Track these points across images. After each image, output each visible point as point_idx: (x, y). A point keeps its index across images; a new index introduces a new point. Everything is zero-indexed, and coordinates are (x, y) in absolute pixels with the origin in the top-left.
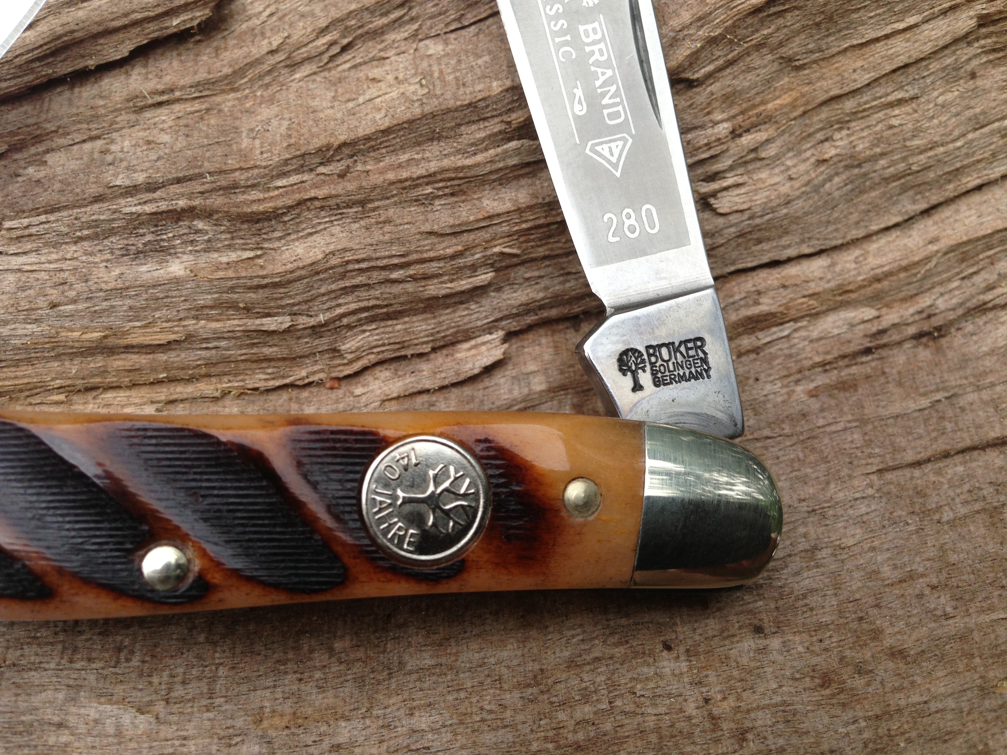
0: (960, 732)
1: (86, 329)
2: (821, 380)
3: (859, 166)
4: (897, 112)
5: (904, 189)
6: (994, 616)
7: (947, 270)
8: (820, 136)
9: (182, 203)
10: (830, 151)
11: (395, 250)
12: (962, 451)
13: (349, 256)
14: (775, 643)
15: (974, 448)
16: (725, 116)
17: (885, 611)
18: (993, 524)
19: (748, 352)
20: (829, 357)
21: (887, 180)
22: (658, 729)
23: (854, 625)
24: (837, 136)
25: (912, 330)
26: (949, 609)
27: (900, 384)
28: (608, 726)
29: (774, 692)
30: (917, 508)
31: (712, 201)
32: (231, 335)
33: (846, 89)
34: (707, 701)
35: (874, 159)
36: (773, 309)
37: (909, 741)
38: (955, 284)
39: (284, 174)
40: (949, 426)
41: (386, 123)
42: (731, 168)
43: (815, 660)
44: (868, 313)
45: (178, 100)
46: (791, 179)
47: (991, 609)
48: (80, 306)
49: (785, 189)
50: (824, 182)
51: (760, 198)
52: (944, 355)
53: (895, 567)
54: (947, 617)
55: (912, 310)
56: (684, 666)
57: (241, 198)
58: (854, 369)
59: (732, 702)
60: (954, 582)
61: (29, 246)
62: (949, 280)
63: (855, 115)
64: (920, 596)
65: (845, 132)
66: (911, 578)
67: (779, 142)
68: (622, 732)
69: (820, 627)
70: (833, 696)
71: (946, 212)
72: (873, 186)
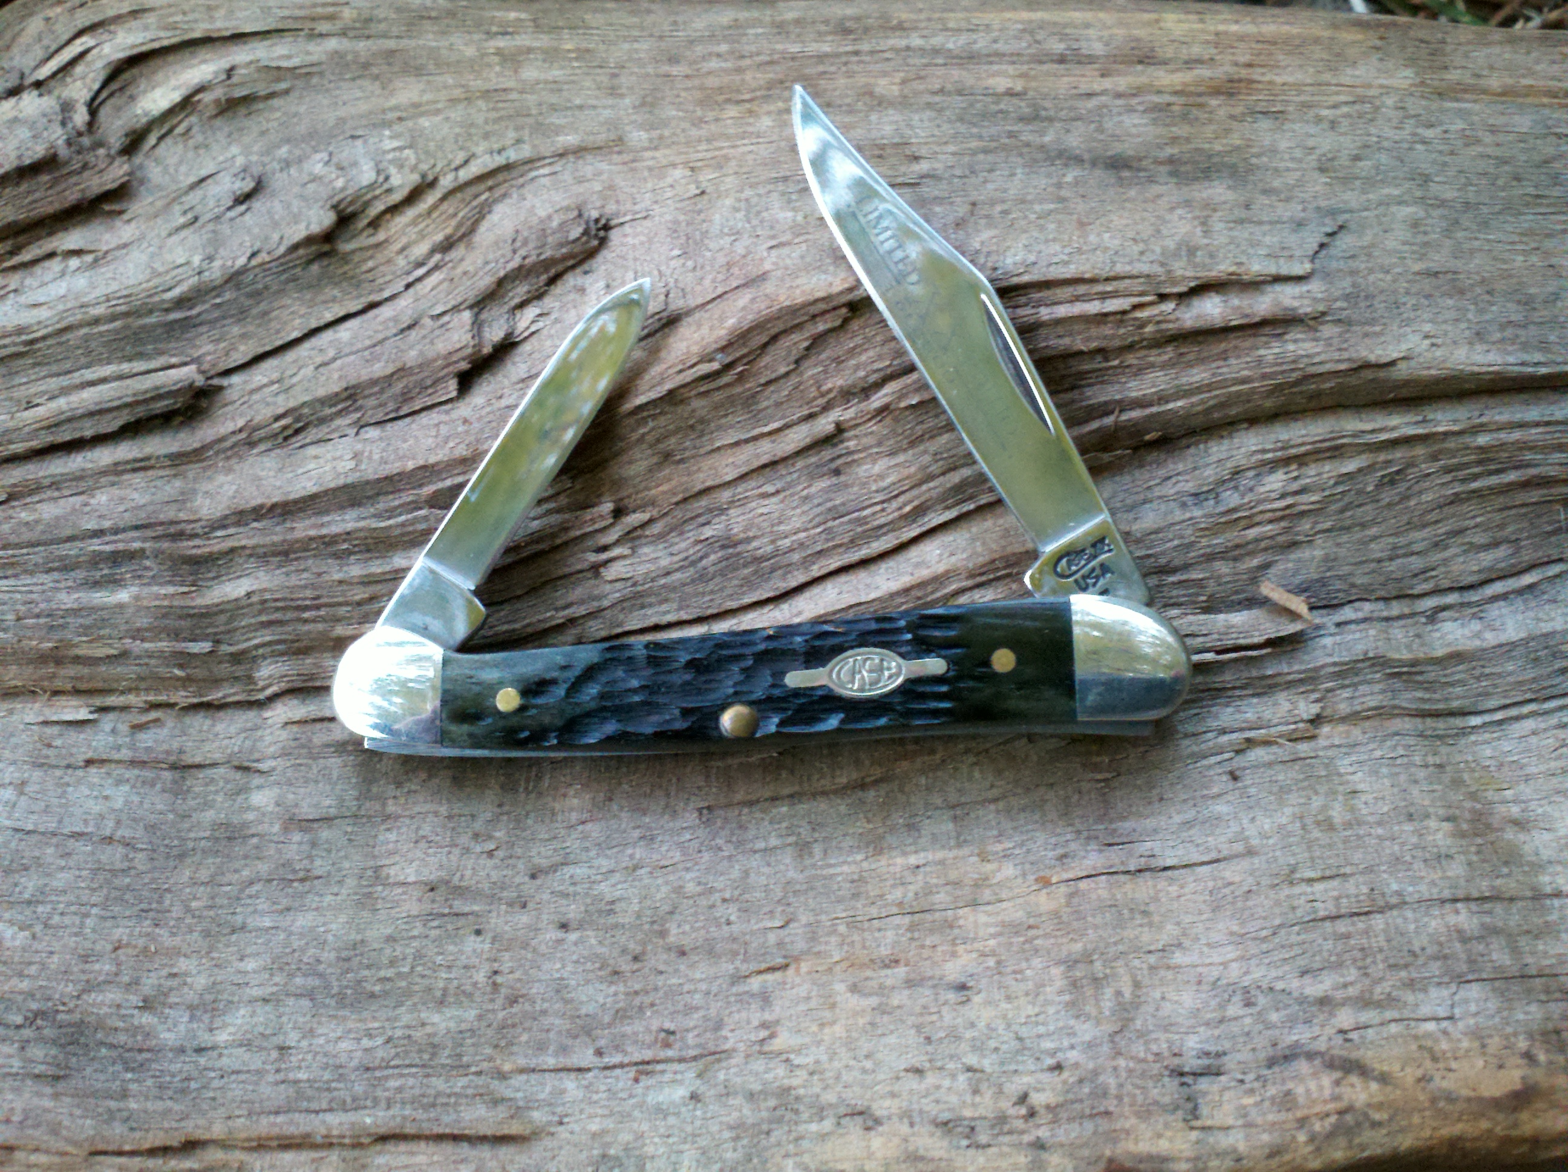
1: (42, 640)
9: (137, 545)
11: (309, 593)
13: (267, 596)
32: (160, 655)
39: (225, 527)
41: (314, 490)
42: (617, 543)
48: (42, 621)
50: (701, 558)
51: (642, 569)
57: (185, 544)
72: (745, 565)
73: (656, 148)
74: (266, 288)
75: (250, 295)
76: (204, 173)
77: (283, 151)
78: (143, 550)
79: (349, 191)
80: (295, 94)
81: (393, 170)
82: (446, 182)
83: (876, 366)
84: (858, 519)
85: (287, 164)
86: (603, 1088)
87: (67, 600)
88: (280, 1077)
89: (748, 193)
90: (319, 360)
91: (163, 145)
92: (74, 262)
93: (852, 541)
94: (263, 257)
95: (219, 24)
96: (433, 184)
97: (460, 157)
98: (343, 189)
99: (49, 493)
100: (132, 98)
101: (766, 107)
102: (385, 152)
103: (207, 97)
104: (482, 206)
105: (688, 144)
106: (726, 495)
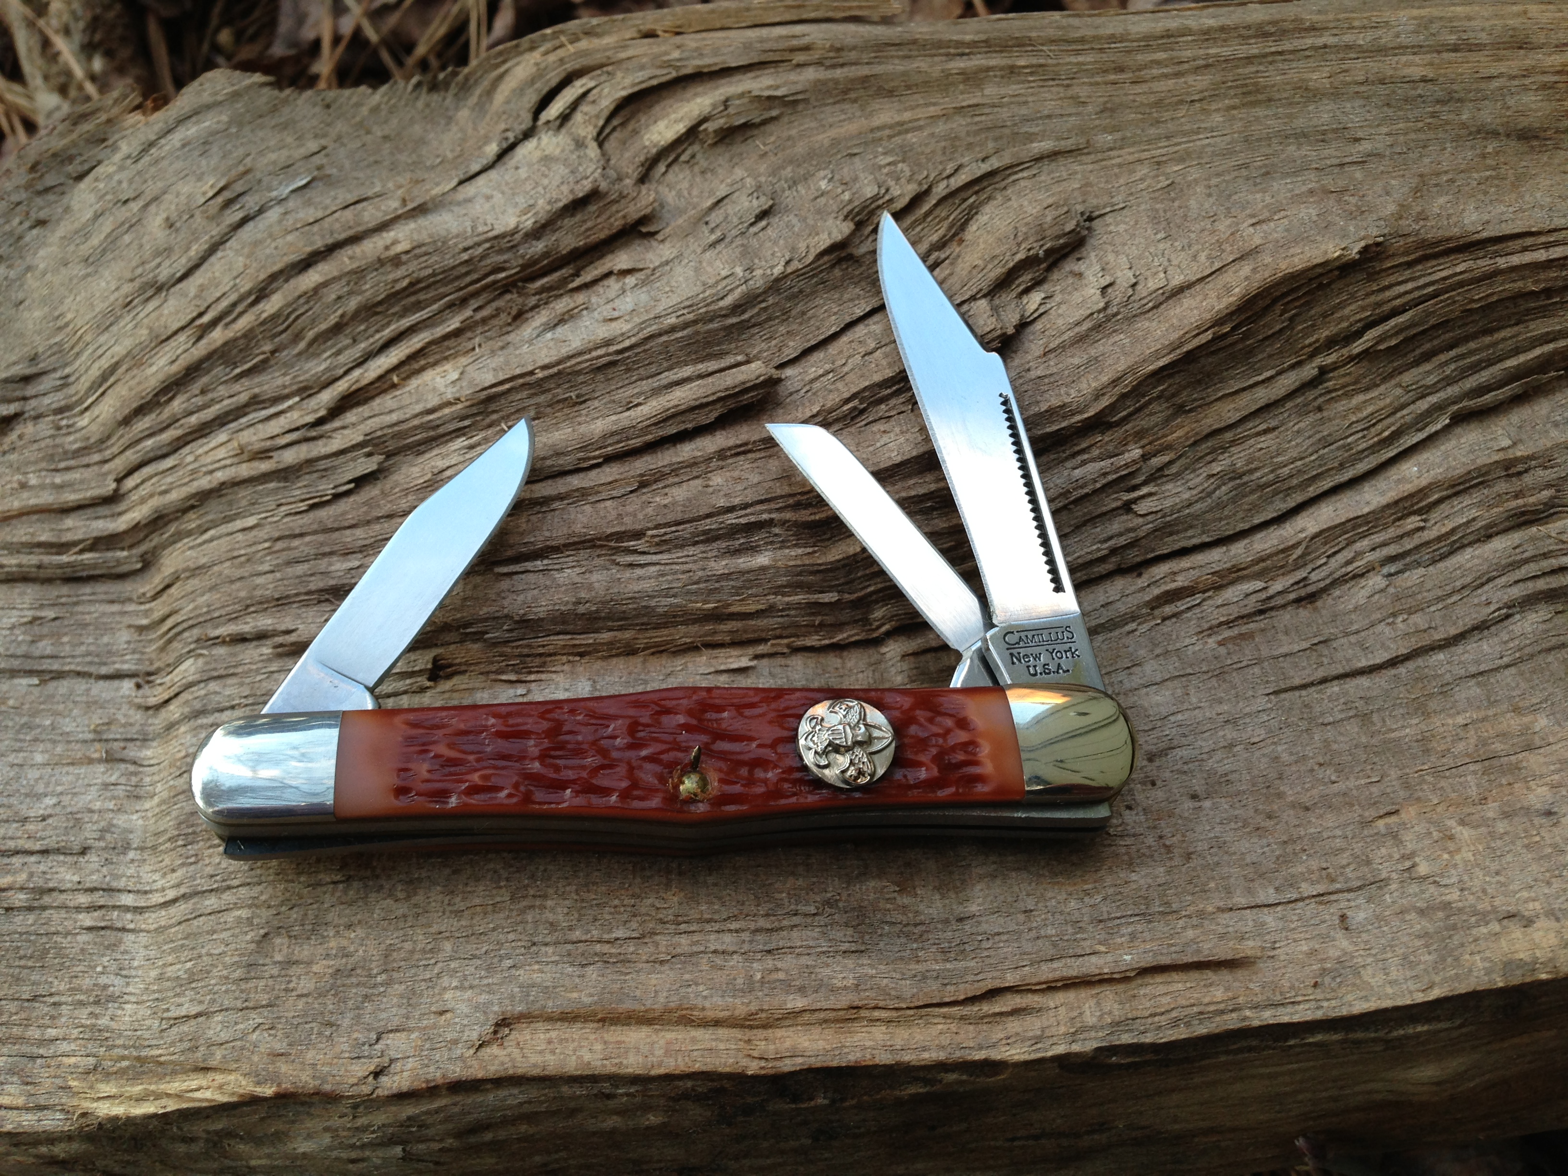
0: (1347, 849)
1: (705, 602)
2: (1226, 633)
3: (1239, 478)
4: (1263, 439)
5: (1276, 493)
7: (1315, 551)
8: (1208, 458)
9: (765, 516)
10: (1217, 468)
12: (1338, 677)
14: (1207, 804)
15: (1346, 675)
16: (1137, 445)
17: (1286, 781)
18: (1364, 725)
19: (1170, 617)
20: (1231, 618)
21: (1261, 488)
23: (1264, 791)
24: (1221, 457)
25: (1292, 596)
26: (1334, 778)
27: (1287, 633)
29: (1209, 831)
30: (1305, 715)
31: (1133, 507)
32: (797, 607)
33: (1225, 424)
36: (1186, 584)
37: (1309, 855)
38: (1324, 560)
40: (1325, 661)
41: (898, 459)
42: (1145, 483)
43: (1237, 812)
44: (1259, 585)
45: (750, 451)
46: (1191, 488)
48: (701, 586)
49: (1186, 496)
50: (1215, 490)
51: (1168, 503)
52: (1319, 613)
53: (1291, 754)
54: (1332, 782)
55: (1291, 582)
56: (1143, 818)
58: (1251, 625)
59: (1179, 837)
60: (1336, 761)
61: (664, 548)
62: (1318, 557)
63: (1233, 443)
64: (1312, 770)
65: (1226, 455)
66: (1304, 760)
67: (1178, 463)
69: (1239, 793)
70: (1251, 832)
71: (1310, 510)
72: (1252, 492)
73: (1121, 148)
74: (801, 291)
75: (789, 299)
76: (720, 194)
77: (788, 172)
78: (772, 520)
79: (856, 203)
80: (786, 119)
81: (891, 183)
82: (940, 190)
83: (1358, 317)
84: (1344, 446)
85: (794, 183)
86: (1295, 918)
87: (720, 566)
88: (1033, 934)
89: (1214, 181)
90: (862, 350)
91: (671, 171)
92: (630, 280)
93: (1341, 465)
94: (795, 265)
95: (707, 61)
96: (927, 192)
97: (950, 168)
98: (850, 201)
99: (671, 480)
100: (636, 132)
101: (1214, 106)
102: (880, 167)
103: (711, 126)
104: (971, 207)
105: (1149, 142)
106: (1228, 436)
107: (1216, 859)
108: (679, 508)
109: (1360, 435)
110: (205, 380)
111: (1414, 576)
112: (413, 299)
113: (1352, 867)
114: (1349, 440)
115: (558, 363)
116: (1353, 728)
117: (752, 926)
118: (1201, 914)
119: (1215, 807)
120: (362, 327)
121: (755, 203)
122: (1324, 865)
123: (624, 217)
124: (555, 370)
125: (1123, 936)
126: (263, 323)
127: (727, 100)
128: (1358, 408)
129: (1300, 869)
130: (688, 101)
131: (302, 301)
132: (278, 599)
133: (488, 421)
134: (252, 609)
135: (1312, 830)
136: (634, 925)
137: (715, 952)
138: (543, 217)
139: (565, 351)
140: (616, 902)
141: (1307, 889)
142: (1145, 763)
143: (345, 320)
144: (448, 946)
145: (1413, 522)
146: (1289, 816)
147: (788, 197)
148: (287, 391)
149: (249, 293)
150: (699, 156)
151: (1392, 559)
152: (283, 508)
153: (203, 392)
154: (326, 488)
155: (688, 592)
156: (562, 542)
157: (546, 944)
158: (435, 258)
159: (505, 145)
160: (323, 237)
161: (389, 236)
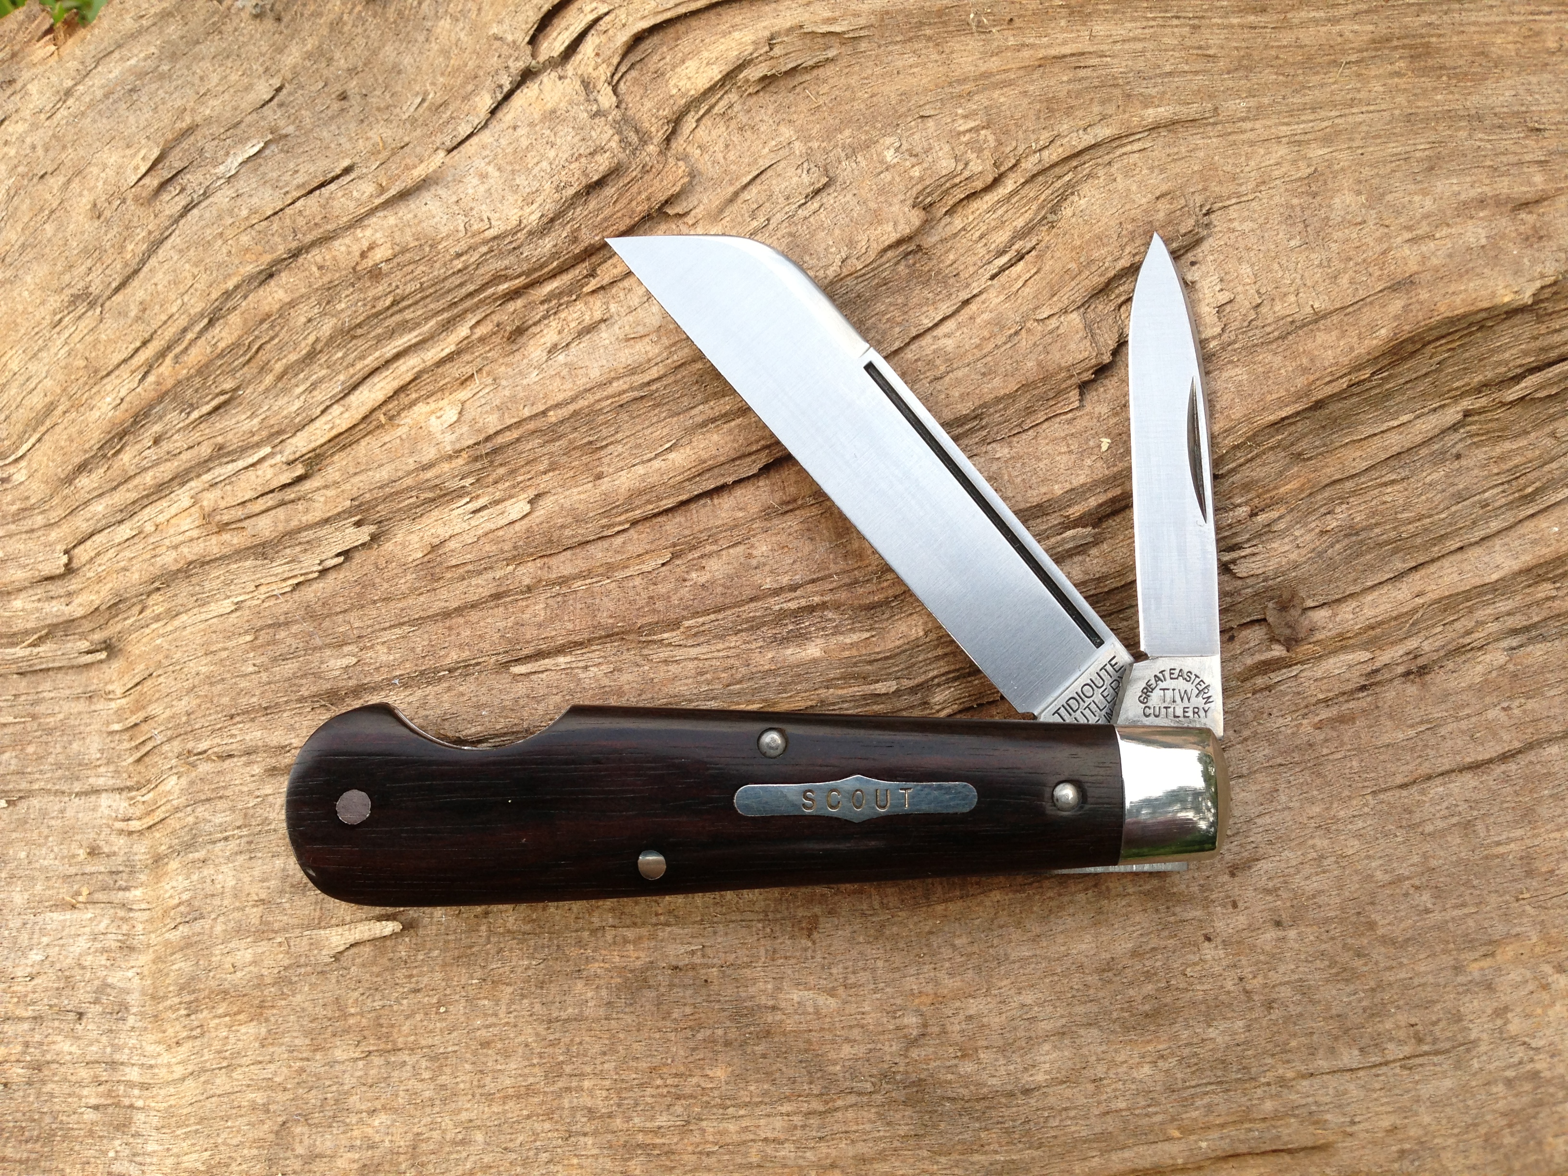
0: (1438, 1001)
2: (1325, 714)
3: (1357, 534)
4: (1389, 490)
6: (1466, 911)
7: (1431, 618)
8: (1323, 510)
10: (1332, 523)
12: (1442, 774)
14: (1292, 933)
15: (1453, 771)
16: (1243, 499)
17: (1379, 907)
18: (1466, 835)
19: (1262, 690)
20: (1331, 694)
21: (1380, 545)
22: (1205, 1001)
23: (1354, 919)
24: (1338, 510)
25: (1401, 669)
26: (1429, 906)
27: (1391, 717)
28: (1168, 1000)
29: (1293, 971)
30: (1404, 823)
31: (1232, 567)
33: (1347, 474)
34: (1241, 979)
35: (1370, 528)
37: (1398, 1008)
38: (1440, 629)
40: (1432, 753)
43: (1323, 946)
44: (1365, 655)
45: (800, 508)
46: (1298, 547)
47: (1464, 905)
49: (1293, 556)
52: (1428, 691)
53: (1386, 872)
54: (1427, 911)
55: (1401, 652)
56: (1222, 953)
58: (1351, 705)
59: (1260, 979)
61: (702, 639)
62: (1433, 626)
63: (1354, 493)
64: (1406, 895)
65: (1344, 506)
66: (1400, 881)
67: (1288, 518)
68: (1180, 1004)
69: (1327, 921)
70: (1337, 974)
71: (1433, 568)
107: (1299, 1009)
108: (719, 590)
109: (1500, 489)
110: (157, 428)
111: (1537, 652)
112: (398, 318)
113: (1442, 1025)
114: (1487, 495)
115: (573, 399)
116: (1455, 839)
117: (805, 1107)
118: (1282, 1082)
119: (1301, 937)
120: (340, 354)
121: (806, 179)
122: (1413, 1021)
123: (648, 199)
124: (572, 408)
125: (1197, 1109)
126: (220, 356)
127: (772, 38)
128: (1502, 458)
129: (1389, 1025)
130: (724, 34)
131: (265, 326)
132: (266, 708)
133: (494, 476)
134: (238, 719)
135: (1403, 975)
136: (678, 1109)
137: (766, 1140)
138: (550, 208)
139: (582, 382)
140: (659, 1082)
141: (1394, 1051)
142: (1226, 878)
143: (319, 347)
144: (479, 1137)
145: (1545, 589)
146: (1379, 953)
147: (846, 170)
148: (256, 438)
149: (202, 315)
150: (737, 107)
151: (1514, 632)
152: (263, 589)
153: (156, 441)
154: (311, 563)
155: (731, 694)
156: (586, 636)
157: (585, 1134)
158: (422, 268)
159: (500, 97)
160: (284, 238)
161: (365, 235)
